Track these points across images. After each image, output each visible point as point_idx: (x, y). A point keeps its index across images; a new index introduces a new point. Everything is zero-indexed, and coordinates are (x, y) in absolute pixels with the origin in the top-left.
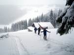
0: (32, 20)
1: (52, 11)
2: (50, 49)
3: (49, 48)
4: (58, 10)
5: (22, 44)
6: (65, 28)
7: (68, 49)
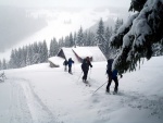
0: (58, 41)
1: (101, 23)
2: (98, 104)
3: (95, 101)
4: (116, 20)
5: (36, 96)
6: (129, 58)
7: (135, 103)
